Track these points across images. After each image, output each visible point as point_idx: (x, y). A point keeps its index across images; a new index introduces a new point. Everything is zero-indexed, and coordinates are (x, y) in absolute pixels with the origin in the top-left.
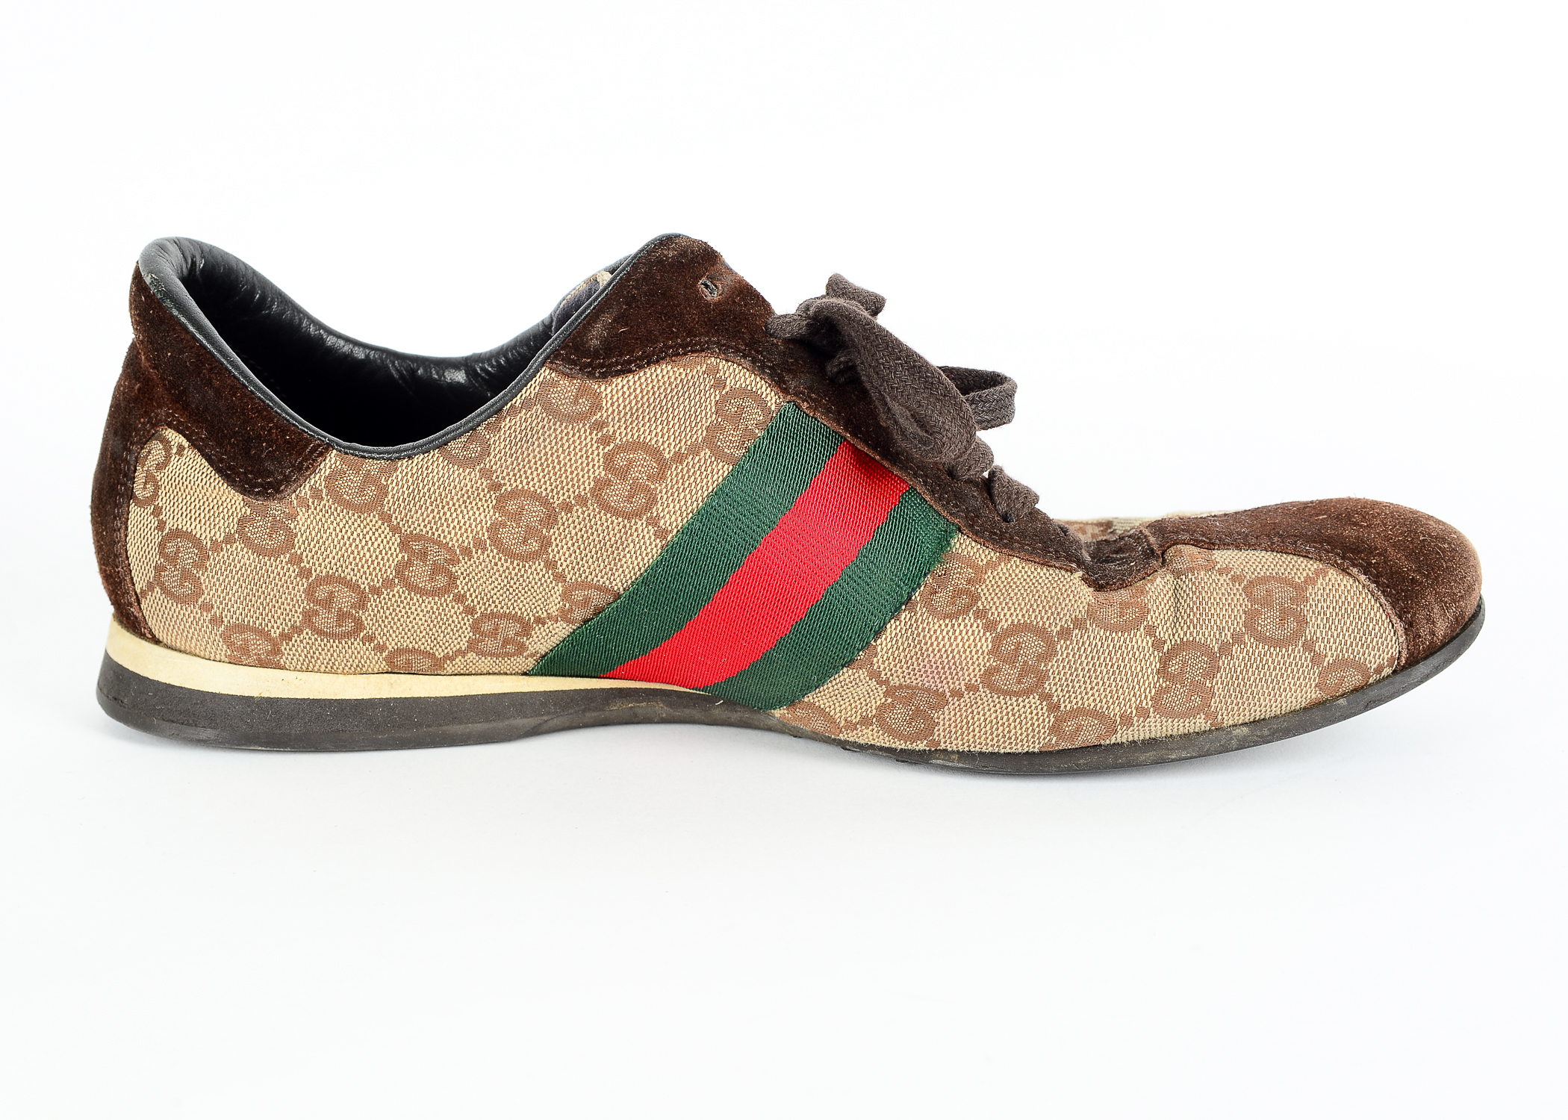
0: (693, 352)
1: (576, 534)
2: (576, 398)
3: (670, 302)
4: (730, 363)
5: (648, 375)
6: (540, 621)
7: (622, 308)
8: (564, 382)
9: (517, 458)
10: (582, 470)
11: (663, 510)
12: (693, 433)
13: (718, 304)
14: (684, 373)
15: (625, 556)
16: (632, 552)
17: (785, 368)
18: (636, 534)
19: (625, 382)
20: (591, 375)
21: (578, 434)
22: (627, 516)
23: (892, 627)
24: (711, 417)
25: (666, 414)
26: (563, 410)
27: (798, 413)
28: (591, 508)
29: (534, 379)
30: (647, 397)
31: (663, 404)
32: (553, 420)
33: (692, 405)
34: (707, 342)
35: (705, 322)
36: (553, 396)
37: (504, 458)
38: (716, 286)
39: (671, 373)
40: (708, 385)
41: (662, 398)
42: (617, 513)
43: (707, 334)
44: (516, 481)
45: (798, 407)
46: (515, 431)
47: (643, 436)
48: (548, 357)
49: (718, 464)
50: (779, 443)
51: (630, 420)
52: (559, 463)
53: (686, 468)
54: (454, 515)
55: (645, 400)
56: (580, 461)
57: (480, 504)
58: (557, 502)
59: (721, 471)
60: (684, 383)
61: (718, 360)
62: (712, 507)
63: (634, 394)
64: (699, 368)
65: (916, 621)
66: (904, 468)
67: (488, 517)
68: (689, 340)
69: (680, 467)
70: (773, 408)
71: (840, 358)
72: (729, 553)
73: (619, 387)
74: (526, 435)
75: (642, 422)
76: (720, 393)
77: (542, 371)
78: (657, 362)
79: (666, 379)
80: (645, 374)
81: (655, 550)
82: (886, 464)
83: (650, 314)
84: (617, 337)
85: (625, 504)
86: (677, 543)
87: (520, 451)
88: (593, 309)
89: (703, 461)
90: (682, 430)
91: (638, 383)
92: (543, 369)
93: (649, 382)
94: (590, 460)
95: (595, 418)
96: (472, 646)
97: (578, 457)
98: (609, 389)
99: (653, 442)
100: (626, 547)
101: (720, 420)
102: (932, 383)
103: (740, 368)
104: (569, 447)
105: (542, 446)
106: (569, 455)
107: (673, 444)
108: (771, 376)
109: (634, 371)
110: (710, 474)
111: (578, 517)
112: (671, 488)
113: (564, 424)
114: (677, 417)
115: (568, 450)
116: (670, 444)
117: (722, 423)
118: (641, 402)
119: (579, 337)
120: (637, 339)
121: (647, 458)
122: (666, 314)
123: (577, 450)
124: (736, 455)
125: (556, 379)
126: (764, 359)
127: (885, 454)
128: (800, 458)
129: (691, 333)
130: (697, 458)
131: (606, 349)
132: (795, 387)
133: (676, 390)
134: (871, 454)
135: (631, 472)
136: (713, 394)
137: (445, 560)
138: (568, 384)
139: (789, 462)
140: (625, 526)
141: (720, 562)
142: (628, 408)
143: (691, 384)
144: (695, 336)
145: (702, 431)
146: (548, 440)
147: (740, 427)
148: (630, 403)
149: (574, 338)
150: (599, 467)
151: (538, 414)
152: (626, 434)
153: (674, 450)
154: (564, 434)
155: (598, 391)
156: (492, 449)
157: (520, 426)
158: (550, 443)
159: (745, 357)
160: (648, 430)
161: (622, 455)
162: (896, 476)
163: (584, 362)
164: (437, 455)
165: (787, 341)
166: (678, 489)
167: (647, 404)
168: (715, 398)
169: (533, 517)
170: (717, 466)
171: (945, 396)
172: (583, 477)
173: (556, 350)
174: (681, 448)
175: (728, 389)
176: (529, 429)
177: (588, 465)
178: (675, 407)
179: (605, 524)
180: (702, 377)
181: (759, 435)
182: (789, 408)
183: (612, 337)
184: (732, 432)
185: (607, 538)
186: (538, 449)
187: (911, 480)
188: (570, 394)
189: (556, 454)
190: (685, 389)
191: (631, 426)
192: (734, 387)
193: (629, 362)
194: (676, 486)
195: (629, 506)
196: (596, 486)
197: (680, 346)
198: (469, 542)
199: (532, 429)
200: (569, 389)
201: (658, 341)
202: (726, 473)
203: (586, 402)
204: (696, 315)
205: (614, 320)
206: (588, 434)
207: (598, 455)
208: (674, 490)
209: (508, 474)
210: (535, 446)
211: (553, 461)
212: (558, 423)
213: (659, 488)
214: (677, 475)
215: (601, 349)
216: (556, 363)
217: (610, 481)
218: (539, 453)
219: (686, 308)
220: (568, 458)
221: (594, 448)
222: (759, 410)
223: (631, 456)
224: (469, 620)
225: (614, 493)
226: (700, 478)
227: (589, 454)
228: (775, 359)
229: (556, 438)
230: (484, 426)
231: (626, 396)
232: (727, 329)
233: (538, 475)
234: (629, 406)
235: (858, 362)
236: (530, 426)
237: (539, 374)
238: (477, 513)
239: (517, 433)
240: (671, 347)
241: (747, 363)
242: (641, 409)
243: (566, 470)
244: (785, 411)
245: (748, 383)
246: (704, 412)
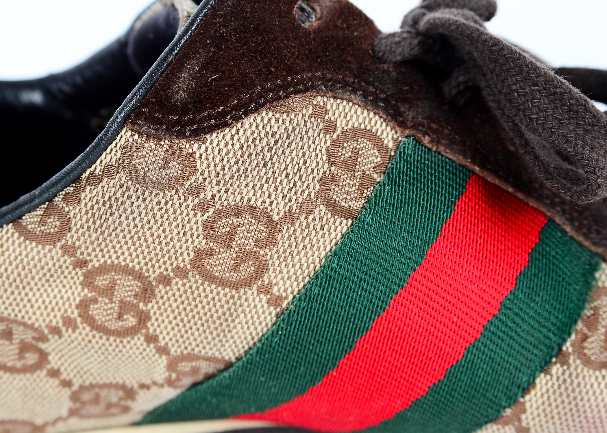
0: (296, 93)
1: (178, 307)
2: (166, 162)
3: (264, 37)
4: (339, 101)
5: (247, 126)
6: (143, 386)
7: (209, 51)
8: (150, 145)
9: (102, 233)
10: (179, 240)
11: (276, 277)
12: (304, 188)
13: (318, 31)
14: (288, 120)
15: (235, 327)
16: (244, 323)
17: (399, 98)
18: (246, 304)
19: (221, 137)
20: (180, 135)
21: (170, 202)
22: (236, 286)
23: (541, 380)
24: (323, 167)
25: (271, 171)
26: (151, 177)
27: (419, 149)
28: (193, 280)
29: (114, 143)
30: (247, 153)
31: (268, 159)
32: (140, 189)
33: (300, 156)
34: (310, 79)
35: (306, 55)
36: (138, 161)
37: (87, 233)
38: (313, 9)
39: (273, 121)
40: (317, 131)
41: (265, 153)
42: (222, 283)
43: (310, 69)
44: (103, 256)
45: (418, 141)
46: (97, 203)
47: (246, 198)
48: (127, 117)
49: (335, 221)
50: (402, 188)
51: (231, 181)
52: (152, 235)
53: (299, 229)
54: (38, 295)
55: (246, 156)
56: (175, 231)
57: (65, 281)
58: (153, 276)
59: (339, 227)
60: (290, 131)
61: (325, 99)
62: (332, 269)
63: (232, 151)
64: (304, 111)
65: (570, 375)
66: (540, 199)
67: (76, 294)
68: (289, 79)
69: (292, 229)
70: (391, 145)
71: (457, 77)
72: (355, 318)
73: (215, 144)
74: (111, 207)
75: (245, 183)
76: (331, 137)
77: (123, 133)
78: (256, 110)
79: (268, 129)
80: (243, 124)
81: (269, 318)
82: (520, 195)
83: (243, 54)
84: (207, 86)
85: (232, 274)
86: (294, 311)
87: (105, 225)
88: (177, 54)
89: (317, 219)
90: (291, 185)
91: (236, 138)
92: (124, 130)
93: (248, 135)
94: (187, 229)
95: (189, 183)
96: (72, 413)
97: (173, 227)
98: (203, 148)
99: (259, 204)
100: (236, 317)
101: (333, 169)
102: (577, 112)
103: (351, 104)
104: (162, 217)
105: (130, 218)
106: (162, 224)
107: (282, 203)
108: (386, 110)
109: (230, 124)
110: (327, 233)
111: (179, 290)
112: (283, 253)
113: (154, 193)
114: (285, 172)
115: (160, 220)
116: (278, 204)
117: (336, 172)
118: (241, 160)
119: (163, 90)
120: (230, 86)
121: (253, 221)
122: (261, 52)
123: (171, 219)
124: (355, 208)
125: (139, 141)
126: (376, 90)
127: (518, 187)
128: (427, 203)
129: (291, 71)
130: (311, 217)
131: (195, 102)
132: (413, 118)
133: (280, 142)
134: (503, 186)
135: (236, 239)
136: (323, 140)
137: (34, 338)
138: (154, 146)
139: (415, 209)
140: (233, 297)
141: (345, 327)
142: (227, 169)
143: (297, 132)
144: (297, 73)
145: (315, 185)
146: (137, 211)
147: (356, 174)
148: (229, 161)
149: (157, 92)
150: (198, 236)
151: (123, 182)
152: (227, 198)
153: (283, 211)
154: (154, 203)
155: (190, 151)
156: (73, 223)
157: (104, 197)
158: (139, 214)
159: (354, 91)
160: (252, 191)
161: (224, 221)
162: (532, 208)
163: (171, 120)
164: (11, 231)
165: (398, 65)
166: (291, 253)
167: (248, 161)
168: (325, 144)
169: (127, 291)
170: (334, 223)
171: (593, 125)
172: (181, 247)
173: (138, 108)
174: (291, 206)
175: (339, 131)
176: (113, 200)
177: (185, 234)
178: (281, 161)
179: (210, 296)
180: (309, 121)
181: (378, 180)
182: (409, 144)
183: (201, 88)
184: (348, 181)
185: (214, 310)
186: (126, 222)
187: (549, 211)
188: (158, 158)
189: (147, 226)
190: (291, 138)
191: (231, 188)
192: (346, 128)
193: (224, 114)
194: (289, 250)
195: (236, 275)
196: (197, 257)
197: (281, 87)
198: (57, 321)
199: (117, 200)
200: (156, 152)
201: (255, 85)
202: (345, 228)
203: (177, 166)
204: (295, 47)
205: (202, 67)
206: (182, 200)
207: (196, 223)
208: (287, 254)
209: (94, 250)
210: (122, 219)
211: (144, 234)
212: (147, 192)
213: (270, 253)
214: (289, 238)
215: (190, 103)
216: (138, 124)
217: (212, 250)
218: (128, 225)
219: (283, 41)
220: (162, 228)
221: (191, 215)
222: (375, 151)
223: (235, 221)
224: (66, 393)
225: (217, 262)
226: (316, 238)
227: (185, 223)
228: (389, 89)
229: (146, 208)
230: (62, 196)
231: (223, 154)
232: (331, 61)
233: (129, 249)
234: (228, 165)
235: (483, 84)
236: (114, 197)
237: (119, 136)
238: (63, 291)
239: (100, 205)
240: (270, 90)
241: (357, 99)
242: (243, 168)
243: (160, 243)
244: (404, 147)
245: (360, 121)
246: (315, 162)
